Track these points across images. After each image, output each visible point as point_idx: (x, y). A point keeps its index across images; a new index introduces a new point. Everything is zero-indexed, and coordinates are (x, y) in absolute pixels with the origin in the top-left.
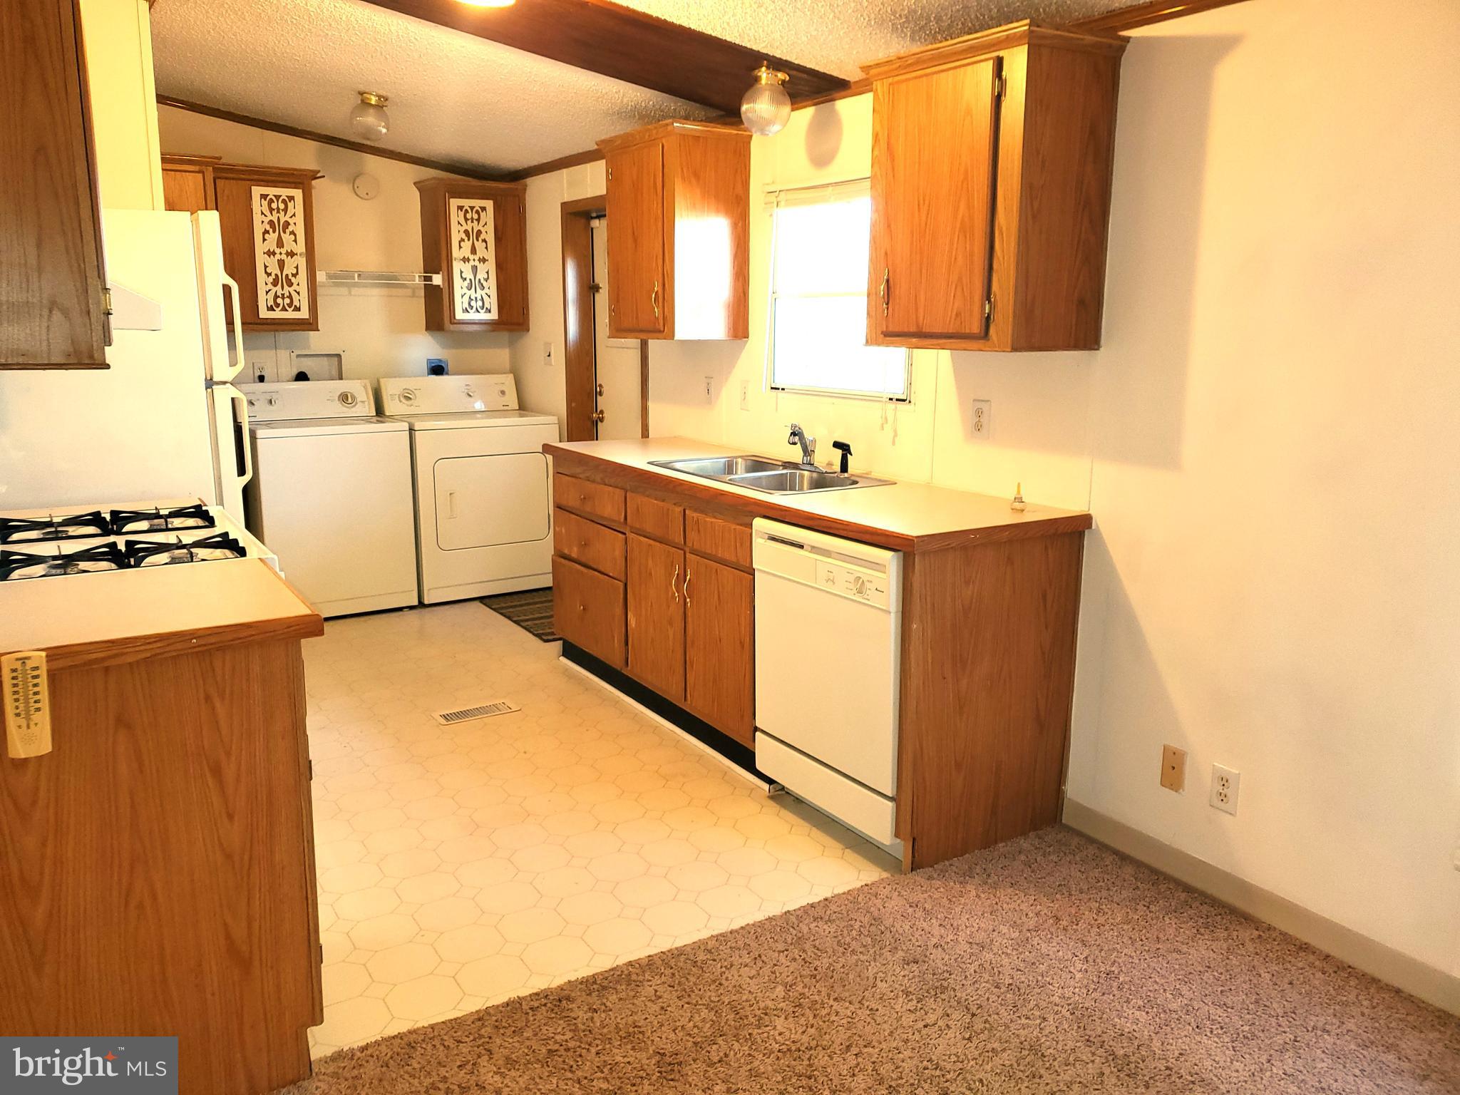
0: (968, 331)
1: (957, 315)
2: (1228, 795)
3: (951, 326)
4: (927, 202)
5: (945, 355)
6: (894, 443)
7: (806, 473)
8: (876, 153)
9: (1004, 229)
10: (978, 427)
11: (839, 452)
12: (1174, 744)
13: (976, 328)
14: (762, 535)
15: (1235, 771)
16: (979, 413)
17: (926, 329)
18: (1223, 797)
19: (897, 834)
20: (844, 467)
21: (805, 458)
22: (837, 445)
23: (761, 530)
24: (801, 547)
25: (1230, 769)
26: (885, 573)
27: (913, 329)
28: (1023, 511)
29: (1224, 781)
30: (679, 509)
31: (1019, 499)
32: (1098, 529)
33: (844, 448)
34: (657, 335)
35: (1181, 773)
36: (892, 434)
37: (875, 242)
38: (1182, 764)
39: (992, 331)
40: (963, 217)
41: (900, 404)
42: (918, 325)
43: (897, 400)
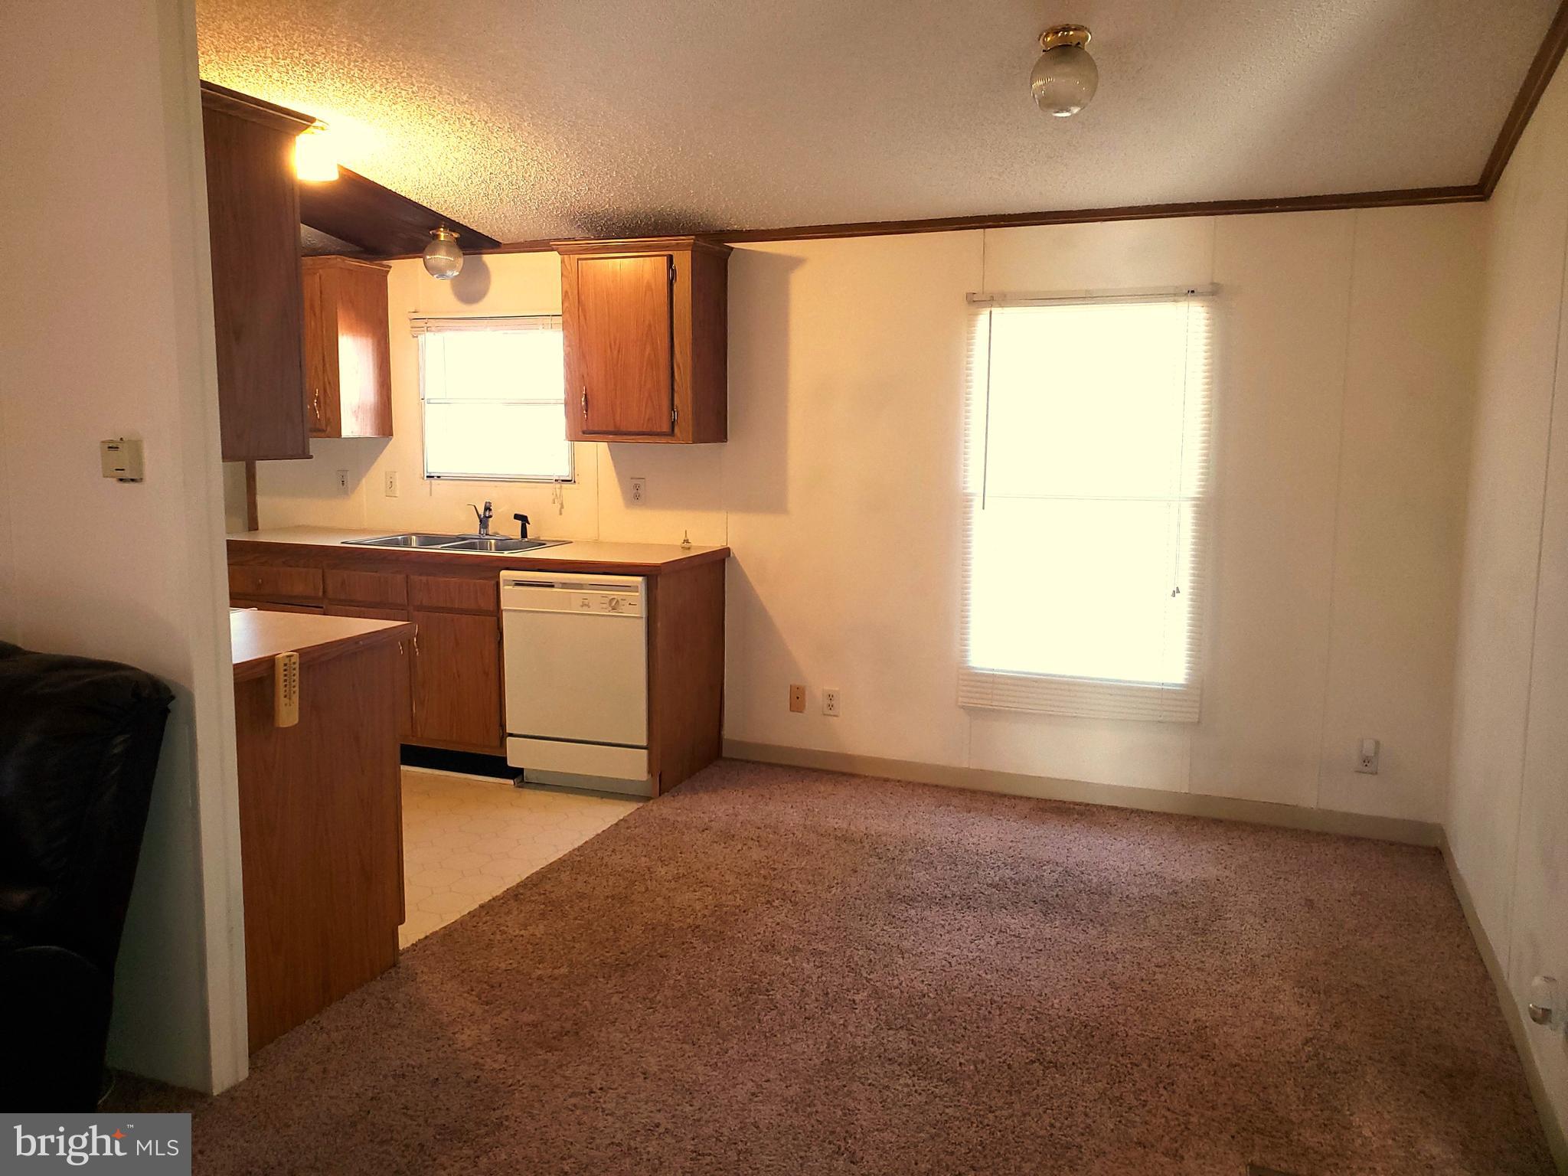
0: (659, 430)
1: (649, 420)
2: (835, 706)
3: (645, 426)
4: (617, 345)
5: (603, 446)
6: (561, 514)
7: (493, 541)
8: (566, 304)
9: (681, 365)
10: (637, 497)
11: (519, 523)
12: (798, 684)
13: (666, 428)
14: (507, 582)
15: (837, 689)
16: (637, 487)
17: (623, 429)
18: (831, 707)
19: (650, 771)
20: (524, 534)
21: (482, 530)
22: (517, 517)
23: (508, 578)
24: (553, 586)
25: (833, 688)
26: (637, 592)
27: (611, 428)
28: (689, 548)
29: (831, 697)
30: (400, 578)
31: (686, 541)
32: (735, 557)
33: (523, 519)
34: (319, 434)
35: (803, 701)
36: (559, 506)
37: (569, 368)
38: (804, 694)
39: (676, 430)
40: (649, 354)
41: (565, 485)
42: (615, 426)
43: (563, 481)
